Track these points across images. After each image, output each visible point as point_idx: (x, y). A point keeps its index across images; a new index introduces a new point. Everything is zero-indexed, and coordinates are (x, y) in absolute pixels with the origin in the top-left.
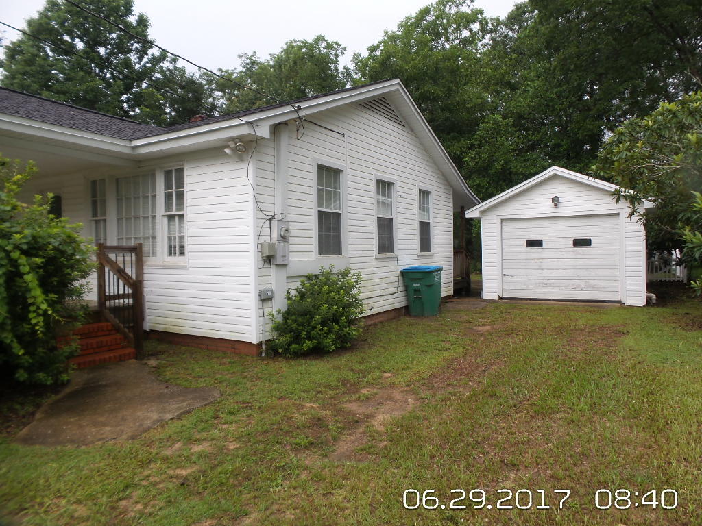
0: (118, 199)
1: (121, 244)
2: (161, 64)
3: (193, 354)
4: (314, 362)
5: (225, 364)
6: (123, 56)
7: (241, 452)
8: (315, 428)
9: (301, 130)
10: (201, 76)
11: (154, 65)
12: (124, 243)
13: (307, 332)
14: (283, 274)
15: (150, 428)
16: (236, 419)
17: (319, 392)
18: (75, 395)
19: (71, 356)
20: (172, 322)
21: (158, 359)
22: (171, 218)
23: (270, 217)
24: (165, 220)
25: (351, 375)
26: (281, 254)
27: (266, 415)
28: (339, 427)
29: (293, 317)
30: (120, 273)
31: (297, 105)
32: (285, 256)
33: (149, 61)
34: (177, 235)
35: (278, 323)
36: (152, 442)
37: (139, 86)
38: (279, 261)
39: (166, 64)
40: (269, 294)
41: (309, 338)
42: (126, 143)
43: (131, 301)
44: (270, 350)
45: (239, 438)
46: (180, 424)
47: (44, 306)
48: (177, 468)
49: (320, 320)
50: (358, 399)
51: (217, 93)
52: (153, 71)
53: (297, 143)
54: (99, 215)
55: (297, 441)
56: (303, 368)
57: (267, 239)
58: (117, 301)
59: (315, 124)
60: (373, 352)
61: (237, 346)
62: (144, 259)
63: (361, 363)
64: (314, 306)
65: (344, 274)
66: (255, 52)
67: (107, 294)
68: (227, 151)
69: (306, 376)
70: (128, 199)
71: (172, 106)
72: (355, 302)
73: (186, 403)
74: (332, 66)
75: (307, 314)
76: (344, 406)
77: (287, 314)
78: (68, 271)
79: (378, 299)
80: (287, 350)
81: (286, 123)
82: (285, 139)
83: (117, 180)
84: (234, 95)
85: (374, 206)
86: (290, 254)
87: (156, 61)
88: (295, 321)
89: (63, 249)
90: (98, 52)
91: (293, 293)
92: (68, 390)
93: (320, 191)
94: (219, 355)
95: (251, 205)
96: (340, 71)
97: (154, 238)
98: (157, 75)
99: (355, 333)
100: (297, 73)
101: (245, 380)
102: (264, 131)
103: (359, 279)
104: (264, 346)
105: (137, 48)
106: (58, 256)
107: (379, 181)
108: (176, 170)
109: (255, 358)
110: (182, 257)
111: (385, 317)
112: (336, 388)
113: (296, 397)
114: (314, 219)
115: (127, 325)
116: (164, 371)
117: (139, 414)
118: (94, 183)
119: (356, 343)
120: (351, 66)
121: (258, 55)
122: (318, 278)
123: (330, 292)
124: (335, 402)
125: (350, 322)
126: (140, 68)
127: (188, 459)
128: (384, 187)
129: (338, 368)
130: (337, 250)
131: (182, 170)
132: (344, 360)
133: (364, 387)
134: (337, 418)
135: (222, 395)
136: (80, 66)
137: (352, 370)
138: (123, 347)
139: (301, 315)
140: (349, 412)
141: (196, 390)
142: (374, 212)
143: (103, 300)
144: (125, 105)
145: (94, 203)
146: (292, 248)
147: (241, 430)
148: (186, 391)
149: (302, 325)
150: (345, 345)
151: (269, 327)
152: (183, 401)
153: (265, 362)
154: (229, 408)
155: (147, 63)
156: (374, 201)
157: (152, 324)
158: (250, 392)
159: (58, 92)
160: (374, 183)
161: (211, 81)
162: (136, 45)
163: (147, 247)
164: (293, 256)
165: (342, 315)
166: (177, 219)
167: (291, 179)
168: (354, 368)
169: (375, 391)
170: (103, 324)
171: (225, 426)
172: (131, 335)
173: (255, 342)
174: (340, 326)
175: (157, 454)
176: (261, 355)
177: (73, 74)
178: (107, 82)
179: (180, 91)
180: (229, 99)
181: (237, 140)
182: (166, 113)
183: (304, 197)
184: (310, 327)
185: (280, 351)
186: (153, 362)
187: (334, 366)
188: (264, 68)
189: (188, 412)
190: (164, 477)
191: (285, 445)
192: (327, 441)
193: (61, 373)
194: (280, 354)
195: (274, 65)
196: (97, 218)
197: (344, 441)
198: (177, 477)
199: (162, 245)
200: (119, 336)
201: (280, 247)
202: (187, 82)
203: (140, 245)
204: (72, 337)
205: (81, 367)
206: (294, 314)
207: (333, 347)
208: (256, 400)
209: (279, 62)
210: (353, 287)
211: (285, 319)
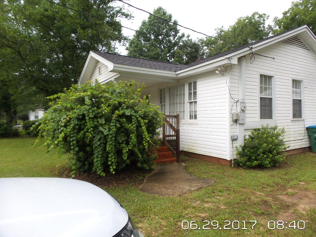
0: (170, 96)
1: (170, 115)
2: (182, 39)
3: (200, 162)
4: (259, 172)
5: (214, 168)
6: (168, 38)
7: (227, 211)
8: (264, 205)
9: (253, 59)
10: (198, 41)
11: (179, 40)
12: (172, 114)
13: (255, 156)
14: (242, 128)
15: (186, 193)
16: (223, 195)
17: (264, 188)
18: (156, 174)
19: (155, 159)
20: (191, 148)
21: (185, 163)
22: (191, 103)
23: (236, 101)
24: (189, 104)
25: (280, 181)
26: (242, 119)
27: (237, 195)
28: (278, 208)
29: (248, 149)
30: (171, 126)
31: (251, 47)
32: (243, 120)
33: (178, 39)
34: (194, 110)
35: (240, 151)
36: (188, 199)
37: (174, 49)
38: (240, 122)
39: (184, 39)
40: (236, 137)
41: (256, 160)
42: (174, 73)
43: (175, 138)
44: (236, 164)
45: (226, 204)
46: (198, 193)
47: (148, 139)
48: (199, 212)
49: (262, 151)
50: (287, 194)
51: (205, 48)
52: (179, 42)
53: (251, 65)
54: (163, 103)
55: (256, 210)
56: (253, 174)
57: (235, 111)
58: (170, 138)
59: (259, 55)
60: (292, 170)
61: (220, 160)
62: (180, 120)
63: (285, 175)
64: (259, 144)
65: (275, 129)
66: (223, 26)
67: (166, 135)
68: (217, 72)
69: (256, 178)
70: (174, 96)
71: (186, 56)
72: (281, 143)
73: (200, 184)
74: (262, 26)
75: (255, 148)
76: (278, 196)
77: (244, 147)
78: (156, 125)
79: (293, 142)
80: (244, 165)
81: (244, 56)
82: (244, 63)
83: (169, 88)
84: (213, 47)
85: (291, 94)
86: (246, 118)
87: (180, 38)
88: (249, 151)
89: (154, 117)
90: (159, 38)
91: (247, 137)
92: (153, 172)
93: (261, 87)
94: (212, 164)
95: (228, 96)
96: (266, 27)
97: (184, 112)
98: (181, 44)
99: (281, 159)
100: (243, 32)
101: (225, 177)
102: (235, 61)
103: (283, 132)
104: (233, 162)
105: (173, 34)
106: (152, 119)
107: (293, 81)
108: (194, 82)
109: (229, 167)
110: (195, 120)
111: (296, 152)
112: (273, 187)
113: (252, 188)
114: (258, 102)
115: (173, 148)
116: (189, 169)
117: (181, 186)
118: (161, 90)
119: (281, 164)
120: (272, 24)
121: (224, 27)
122: (260, 130)
123: (267, 137)
124: (273, 194)
125: (278, 153)
126: (174, 42)
127: (203, 209)
128: (296, 83)
129: (273, 176)
130: (270, 117)
131: (196, 82)
132: (275, 172)
133: (289, 188)
134: (276, 202)
135: (215, 182)
136: (152, 45)
137: (281, 178)
138: (172, 157)
139: (252, 148)
140: (282, 200)
141: (203, 179)
142: (290, 97)
143: (164, 137)
144: (168, 58)
145: (161, 98)
146: (247, 116)
147: (226, 200)
148: (199, 179)
149: (253, 153)
150: (275, 165)
151: (235, 153)
152: (198, 183)
153: (234, 169)
154: (219, 188)
155: (177, 39)
156: (291, 91)
157: (182, 148)
158: (228, 183)
159: (145, 57)
160: (291, 82)
161: (203, 42)
162: (173, 33)
163: (181, 115)
164: (247, 120)
165: (274, 149)
166: (193, 103)
167: (247, 83)
168: (282, 177)
169: (296, 191)
170: (165, 147)
171: (218, 197)
172: (175, 152)
173: (228, 159)
174: (272, 155)
175: (190, 205)
176: (231, 166)
177: (150, 49)
178: (162, 50)
179: (189, 49)
180: (210, 49)
181: (221, 67)
182: (184, 59)
183: (253, 91)
184: (257, 155)
185: (241, 165)
186: (183, 164)
187: (270, 175)
188: (227, 33)
189: (201, 188)
190: (194, 215)
191: (249, 212)
192: (272, 214)
193: (151, 165)
194: (241, 166)
195: (232, 30)
196: (161, 104)
197: (282, 215)
198: (200, 217)
199: (187, 115)
200: (170, 152)
201: (241, 115)
202: (193, 45)
203: (178, 115)
204: (155, 151)
205: (158, 163)
206: (248, 148)
207: (269, 165)
208: (232, 188)
209: (234, 29)
210: (280, 135)
211: (243, 150)
